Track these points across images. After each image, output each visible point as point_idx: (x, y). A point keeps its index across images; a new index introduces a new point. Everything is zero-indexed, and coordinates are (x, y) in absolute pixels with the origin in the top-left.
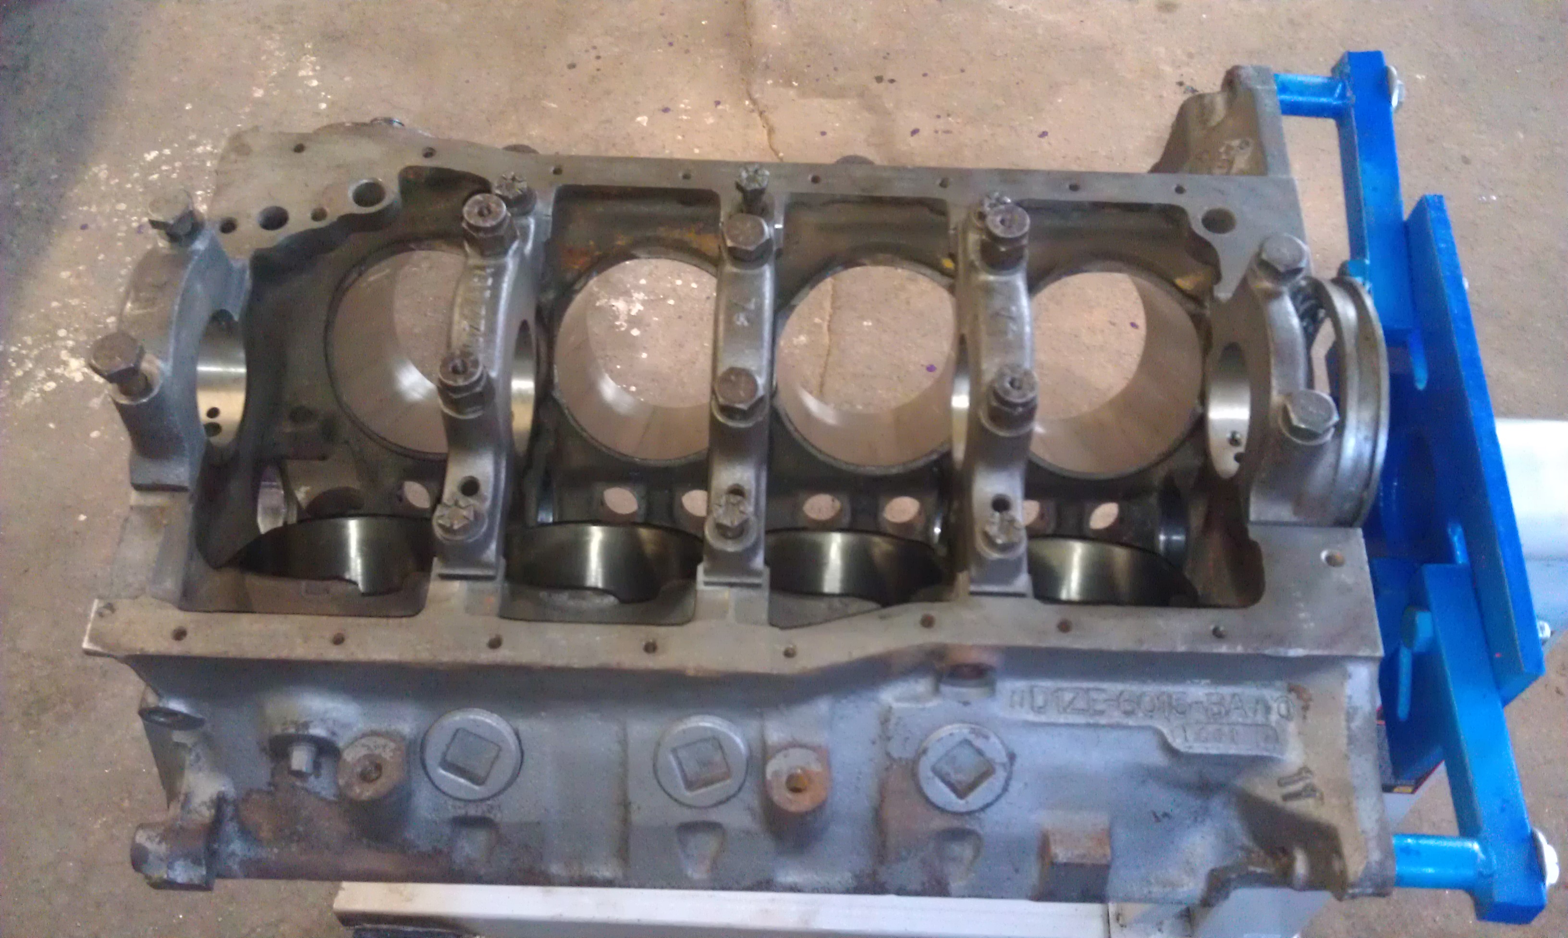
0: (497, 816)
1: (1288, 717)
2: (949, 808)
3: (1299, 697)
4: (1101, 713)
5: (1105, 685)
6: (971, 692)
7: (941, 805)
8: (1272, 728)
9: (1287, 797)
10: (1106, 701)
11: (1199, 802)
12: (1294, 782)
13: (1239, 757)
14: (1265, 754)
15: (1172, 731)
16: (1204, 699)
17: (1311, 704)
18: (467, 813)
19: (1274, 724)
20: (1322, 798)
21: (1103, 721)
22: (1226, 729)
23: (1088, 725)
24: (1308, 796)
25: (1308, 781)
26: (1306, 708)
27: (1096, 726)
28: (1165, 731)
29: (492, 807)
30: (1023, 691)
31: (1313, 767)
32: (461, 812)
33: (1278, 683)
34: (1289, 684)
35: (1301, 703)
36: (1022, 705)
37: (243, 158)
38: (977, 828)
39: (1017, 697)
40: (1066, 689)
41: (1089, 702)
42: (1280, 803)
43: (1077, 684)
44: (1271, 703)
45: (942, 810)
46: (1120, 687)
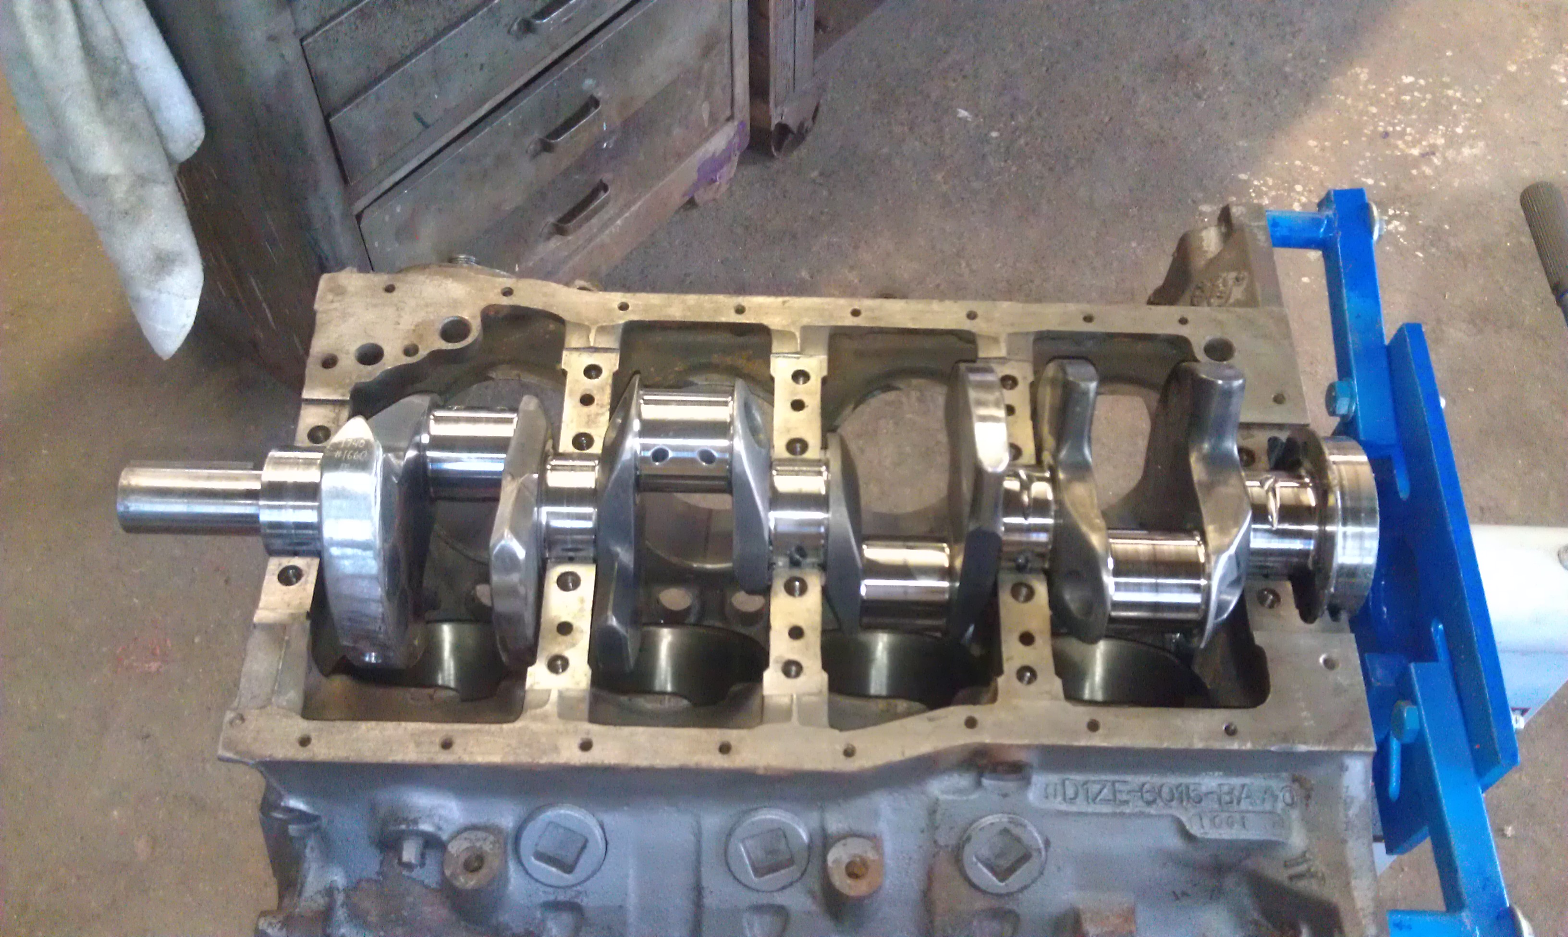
0: (584, 901)
1: (1292, 805)
2: (989, 890)
3: (1302, 786)
4: (1126, 802)
5: (1129, 778)
6: (1010, 785)
7: (984, 887)
8: (1278, 815)
9: (1291, 878)
10: (1129, 792)
11: (1215, 881)
12: (1298, 864)
13: (1251, 842)
14: (1273, 838)
15: (1190, 819)
16: (1218, 789)
17: (1313, 794)
18: (556, 898)
19: (1279, 811)
20: (1323, 878)
21: (1127, 810)
22: (1237, 816)
23: (1114, 814)
24: (1311, 877)
25: (1310, 864)
26: (1308, 797)
27: (1122, 814)
28: (1184, 819)
29: (579, 893)
30: (1056, 784)
31: (1314, 850)
32: (552, 898)
33: (1284, 775)
34: (1294, 775)
35: (1304, 792)
36: (1055, 796)
37: (339, 298)
38: (1015, 908)
39: (1051, 790)
40: (1094, 782)
41: (1114, 792)
42: (1286, 883)
43: (1104, 777)
44: (1277, 793)
45: (984, 892)
46: (1142, 779)
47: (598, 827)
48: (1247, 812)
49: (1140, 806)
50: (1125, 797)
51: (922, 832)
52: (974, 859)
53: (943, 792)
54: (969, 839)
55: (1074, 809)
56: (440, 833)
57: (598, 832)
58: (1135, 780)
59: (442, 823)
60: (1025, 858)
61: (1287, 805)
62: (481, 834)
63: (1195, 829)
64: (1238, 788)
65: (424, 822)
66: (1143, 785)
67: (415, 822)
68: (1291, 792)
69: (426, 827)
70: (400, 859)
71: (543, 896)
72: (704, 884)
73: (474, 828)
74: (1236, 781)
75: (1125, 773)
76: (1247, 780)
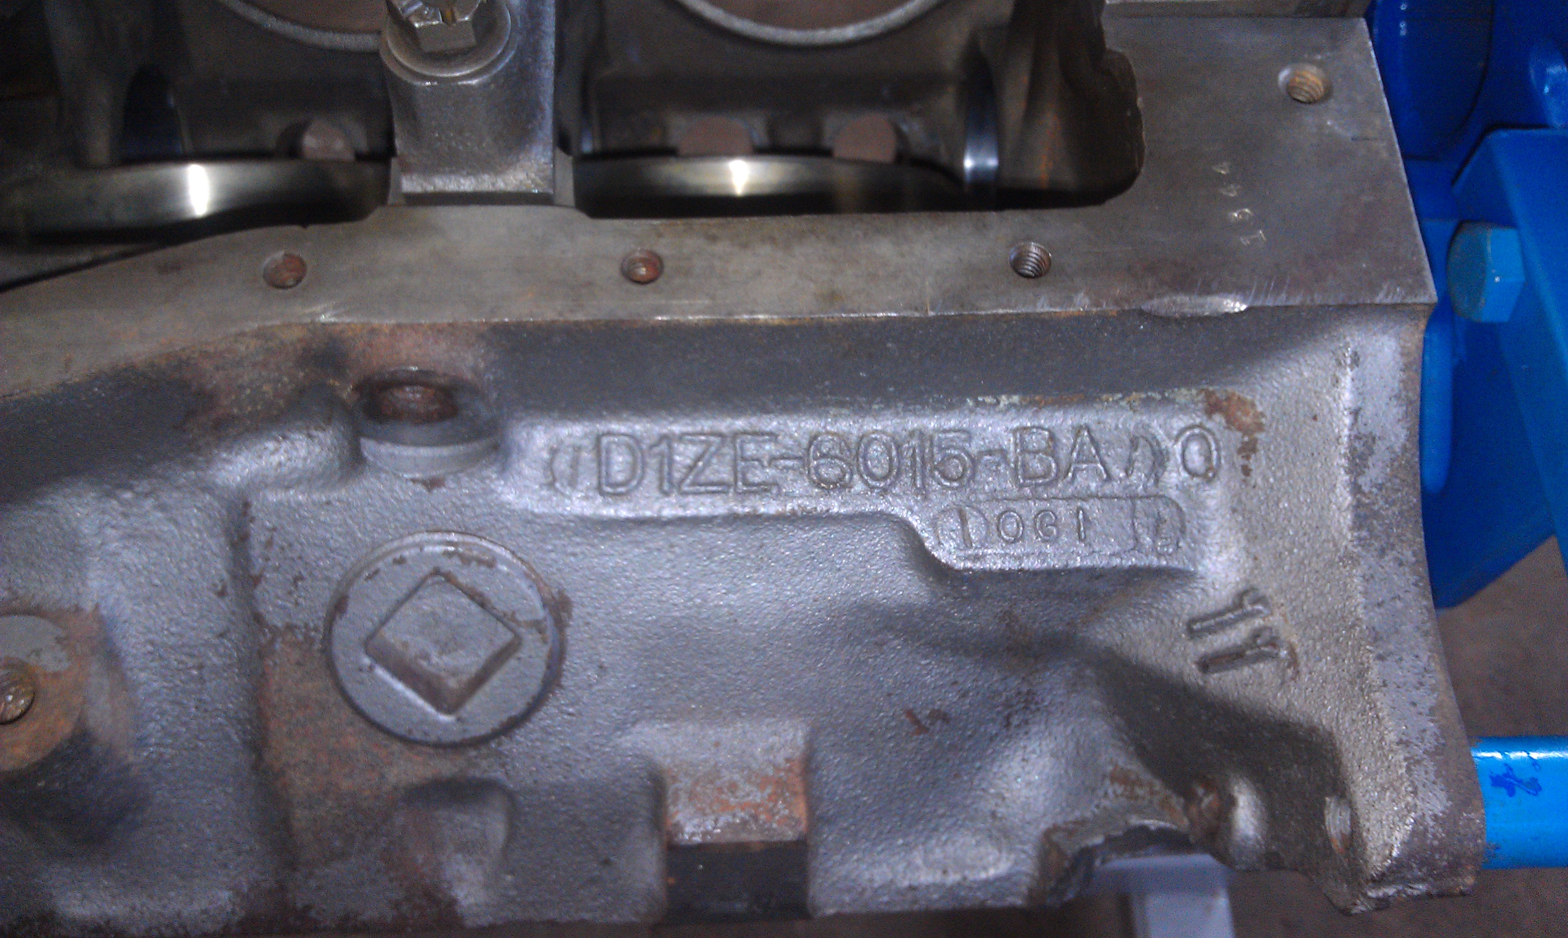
1: (1209, 475)
2: (418, 735)
3: (1231, 422)
4: (764, 489)
5: (772, 423)
6: (442, 456)
7: (401, 731)
8: (1170, 502)
9: (1206, 664)
10: (776, 459)
11: (1014, 683)
12: (1223, 626)
13: (1093, 574)
14: (1154, 561)
15: (934, 524)
16: (1009, 442)
17: (1261, 436)
19: (1173, 493)
20: (1293, 661)
21: (769, 507)
22: (1062, 511)
23: (732, 520)
24: (1261, 657)
25: (1258, 622)
26: (1248, 449)
27: (754, 520)
28: (916, 522)
30: (578, 449)
31: (1269, 589)
33: (1183, 395)
34: (1209, 395)
35: (1236, 438)
36: (573, 483)
38: (498, 774)
39: (562, 464)
40: (681, 438)
41: (740, 459)
42: (1191, 673)
43: (706, 424)
44: (1167, 444)
45: (407, 741)
46: (809, 424)
48: (1090, 497)
49: (800, 495)
50: (764, 475)
51: (222, 594)
52: (367, 662)
53: (264, 484)
54: (345, 609)
55: (622, 511)
58: (794, 429)
60: (506, 650)
61: (1194, 474)
64: (1066, 439)
66: (813, 441)
68: (1203, 440)
74: (1061, 421)
75: (764, 410)
76: (1088, 417)
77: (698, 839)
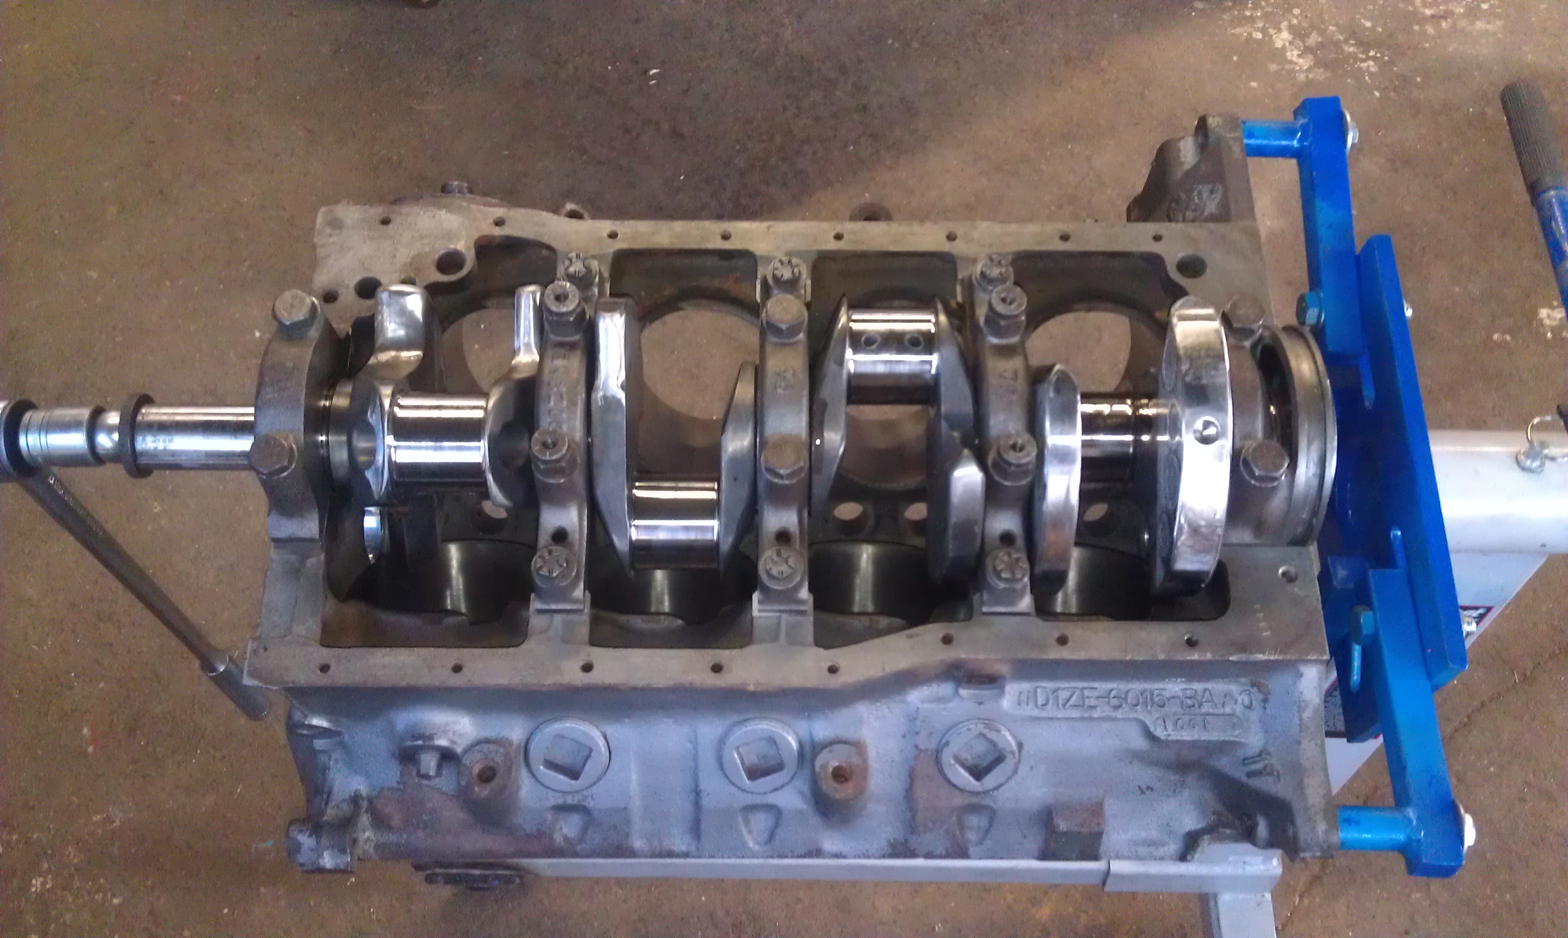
0: (590, 804)
1: (1250, 707)
2: (967, 788)
3: (1260, 690)
4: (1094, 708)
5: (1096, 685)
6: (985, 693)
7: (962, 787)
8: (1238, 717)
9: (1249, 775)
10: (1098, 698)
11: (1177, 777)
12: (1255, 762)
13: (1210, 743)
14: (1233, 739)
15: (1155, 722)
16: (1180, 694)
17: (1271, 698)
18: (565, 802)
19: (1238, 714)
20: (1278, 776)
21: (1095, 714)
22: (1200, 719)
23: (1083, 719)
24: (1268, 774)
25: (1266, 762)
26: (1265, 701)
27: (1091, 719)
28: (1148, 722)
29: (586, 797)
30: (1029, 692)
31: (1271, 750)
32: (560, 801)
33: (1243, 680)
34: (1252, 681)
35: (1261, 696)
36: (1027, 704)
37: (337, 232)
38: (992, 804)
39: (1024, 697)
40: (1064, 689)
41: (1083, 697)
42: (1244, 779)
43: (1073, 684)
44: (1236, 696)
45: (961, 790)
46: (1110, 685)
47: (602, 738)
48: (1209, 714)
49: (1107, 711)
50: (1093, 702)
51: (904, 737)
52: (952, 762)
53: (923, 702)
54: (947, 744)
55: (1044, 714)
56: (455, 746)
57: (601, 742)
58: (1103, 686)
59: (455, 739)
60: (999, 759)
61: (1246, 707)
62: (492, 747)
63: (1160, 733)
64: (1200, 693)
65: (440, 738)
66: (1111, 691)
67: (431, 737)
68: (1249, 695)
69: (442, 742)
70: (419, 771)
71: (554, 800)
72: (702, 786)
73: (487, 741)
74: (1198, 686)
75: (1094, 680)
76: (1209, 685)
77: (1065, 829)
